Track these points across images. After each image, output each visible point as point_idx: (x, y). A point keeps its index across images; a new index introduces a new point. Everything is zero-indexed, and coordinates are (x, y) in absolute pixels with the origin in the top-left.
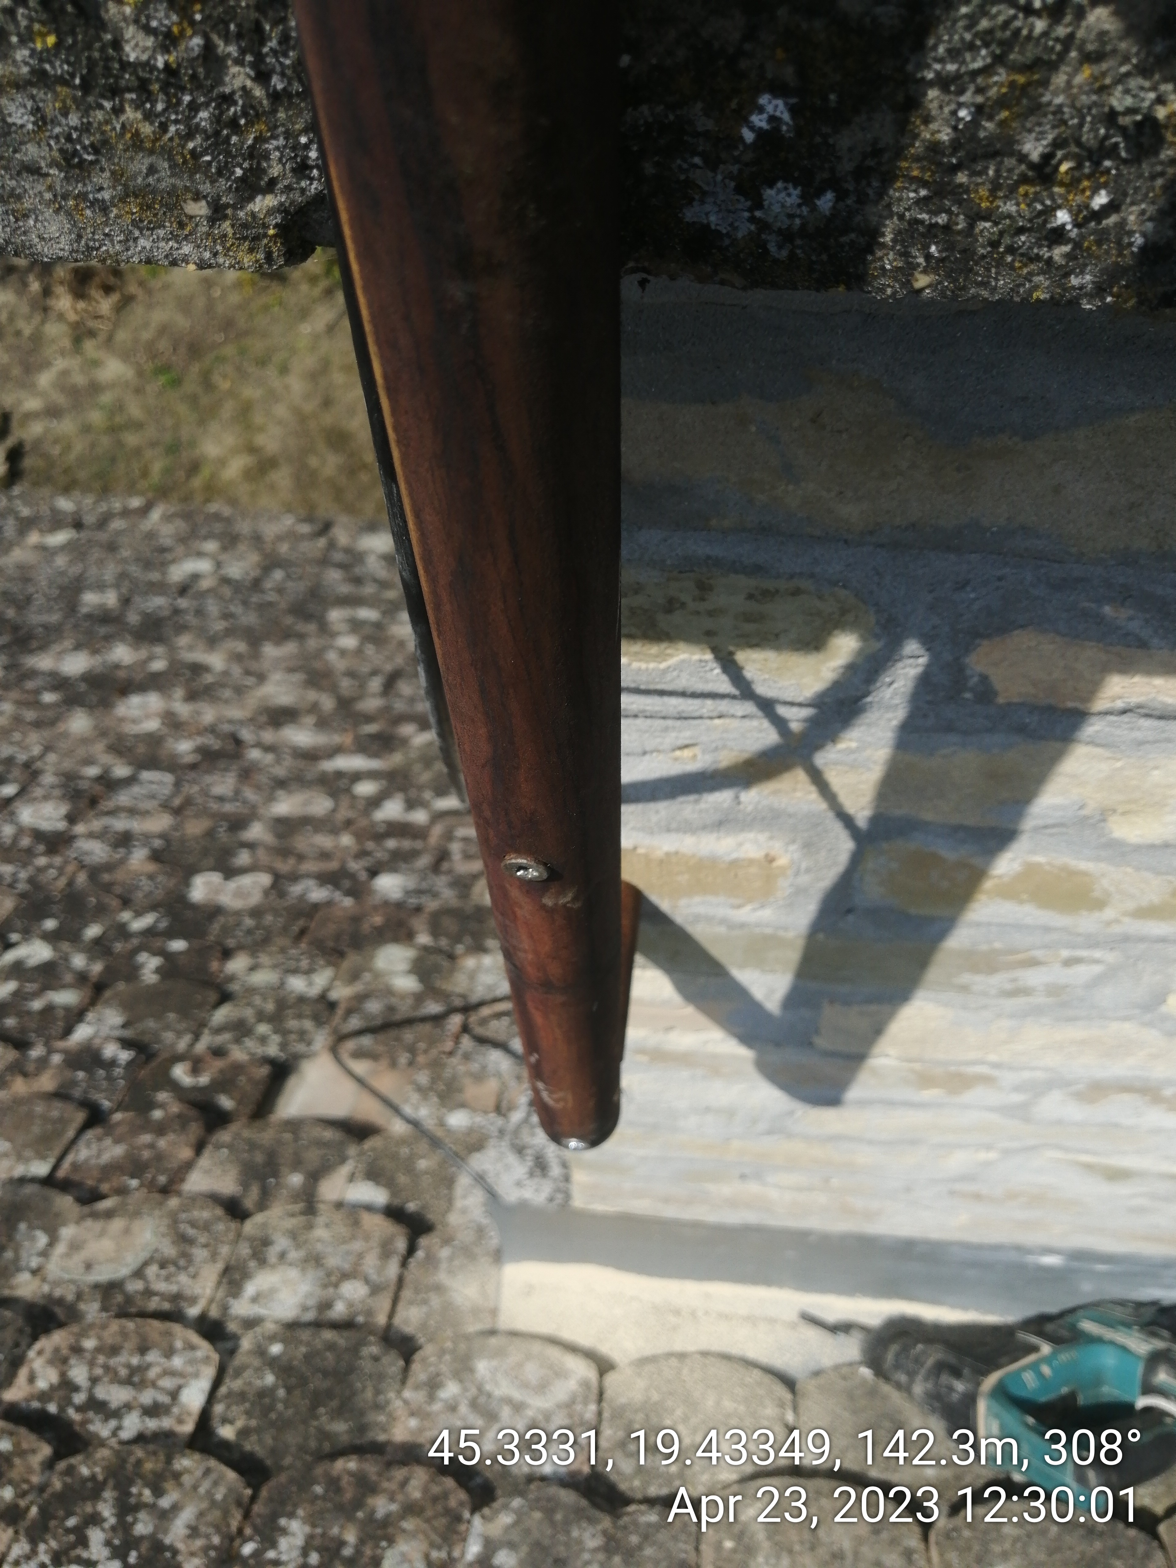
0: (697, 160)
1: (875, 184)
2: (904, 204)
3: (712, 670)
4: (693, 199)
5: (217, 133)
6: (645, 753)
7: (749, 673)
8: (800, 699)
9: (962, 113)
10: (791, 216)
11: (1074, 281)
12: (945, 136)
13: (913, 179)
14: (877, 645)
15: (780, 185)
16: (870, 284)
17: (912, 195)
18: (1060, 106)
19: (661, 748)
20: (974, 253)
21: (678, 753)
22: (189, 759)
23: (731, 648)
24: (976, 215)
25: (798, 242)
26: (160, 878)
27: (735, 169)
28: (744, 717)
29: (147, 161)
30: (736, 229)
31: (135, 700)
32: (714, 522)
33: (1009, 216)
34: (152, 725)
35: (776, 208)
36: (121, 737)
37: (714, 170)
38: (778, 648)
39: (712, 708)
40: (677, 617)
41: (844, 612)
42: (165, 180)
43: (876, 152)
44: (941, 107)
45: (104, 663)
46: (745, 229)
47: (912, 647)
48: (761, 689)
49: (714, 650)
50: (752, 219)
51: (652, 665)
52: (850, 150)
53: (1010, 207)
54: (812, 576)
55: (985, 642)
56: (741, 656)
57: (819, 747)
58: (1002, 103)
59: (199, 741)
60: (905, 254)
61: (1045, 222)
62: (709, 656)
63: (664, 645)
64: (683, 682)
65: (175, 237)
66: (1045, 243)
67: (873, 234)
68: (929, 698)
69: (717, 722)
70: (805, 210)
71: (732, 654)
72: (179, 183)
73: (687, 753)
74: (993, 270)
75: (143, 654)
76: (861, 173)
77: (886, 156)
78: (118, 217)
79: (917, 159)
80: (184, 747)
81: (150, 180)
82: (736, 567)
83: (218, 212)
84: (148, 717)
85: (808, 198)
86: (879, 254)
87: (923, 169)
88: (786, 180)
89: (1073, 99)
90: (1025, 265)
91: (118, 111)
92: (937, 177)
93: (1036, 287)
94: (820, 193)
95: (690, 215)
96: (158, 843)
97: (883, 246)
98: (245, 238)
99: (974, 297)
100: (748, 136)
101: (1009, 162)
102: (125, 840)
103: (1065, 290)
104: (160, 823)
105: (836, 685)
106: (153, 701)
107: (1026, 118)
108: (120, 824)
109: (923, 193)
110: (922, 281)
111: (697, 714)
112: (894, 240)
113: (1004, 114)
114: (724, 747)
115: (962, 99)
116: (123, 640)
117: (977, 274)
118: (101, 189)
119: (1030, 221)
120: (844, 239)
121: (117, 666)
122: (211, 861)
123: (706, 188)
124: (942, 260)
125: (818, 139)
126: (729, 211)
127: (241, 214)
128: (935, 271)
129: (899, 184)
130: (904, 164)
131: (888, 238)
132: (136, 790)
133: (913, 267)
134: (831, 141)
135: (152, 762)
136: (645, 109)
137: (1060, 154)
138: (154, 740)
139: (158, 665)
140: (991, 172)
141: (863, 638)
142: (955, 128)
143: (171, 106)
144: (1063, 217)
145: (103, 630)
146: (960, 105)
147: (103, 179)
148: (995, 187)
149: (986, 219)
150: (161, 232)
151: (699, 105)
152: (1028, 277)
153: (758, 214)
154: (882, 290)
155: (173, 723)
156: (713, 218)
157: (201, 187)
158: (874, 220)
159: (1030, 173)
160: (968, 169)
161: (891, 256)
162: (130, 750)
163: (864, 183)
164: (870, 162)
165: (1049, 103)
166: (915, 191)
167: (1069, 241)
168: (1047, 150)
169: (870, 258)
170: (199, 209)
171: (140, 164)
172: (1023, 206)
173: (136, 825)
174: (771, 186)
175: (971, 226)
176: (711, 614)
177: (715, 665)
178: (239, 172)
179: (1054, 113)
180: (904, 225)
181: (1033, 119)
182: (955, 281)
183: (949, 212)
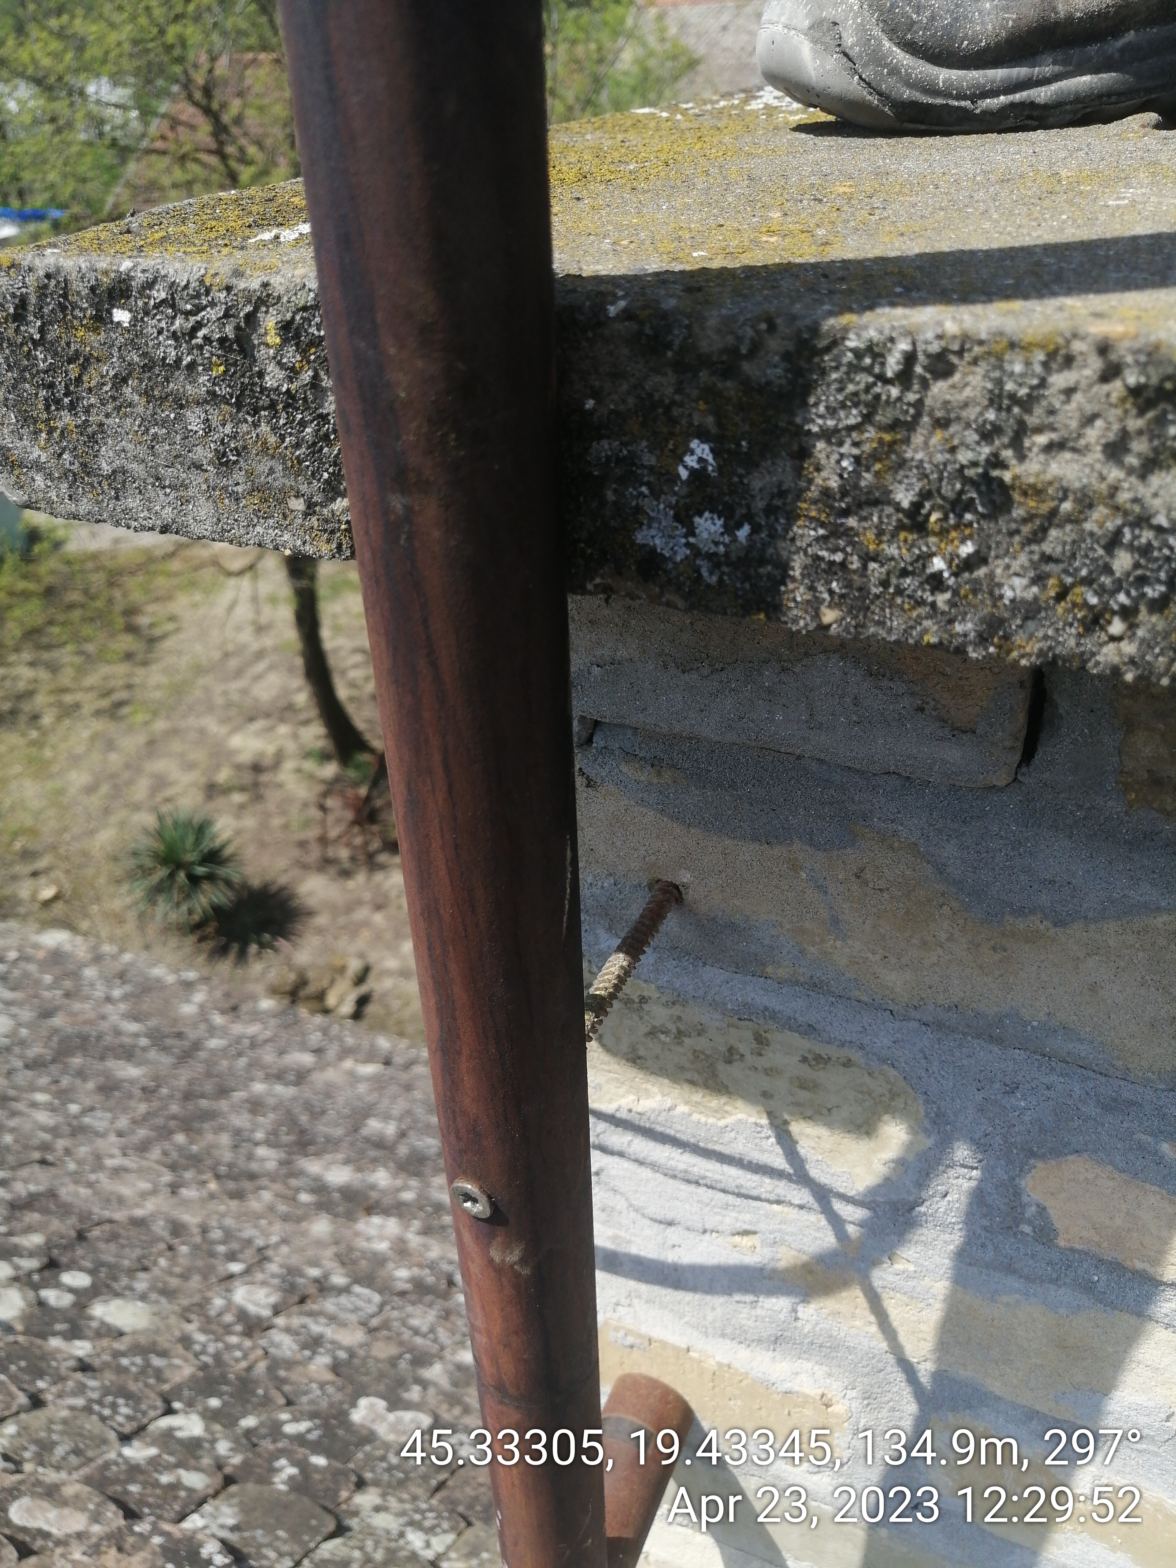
0: (644, 489)
1: (782, 521)
2: (807, 540)
3: (768, 1138)
4: (642, 524)
5: (314, 444)
6: (705, 1232)
7: (804, 1149)
8: (851, 1193)
9: (845, 463)
10: (716, 544)
11: (958, 628)
12: (834, 483)
13: (812, 519)
14: (929, 1142)
15: (707, 514)
16: (785, 615)
17: (812, 533)
18: (921, 461)
19: (720, 1228)
20: (869, 593)
21: (737, 1238)
22: (401, 1286)
23: (786, 1117)
24: (867, 558)
25: (726, 569)
26: (330, 1389)
27: (673, 500)
28: (801, 1207)
29: (270, 464)
30: (675, 553)
31: (376, 1220)
32: (769, 969)
33: (892, 559)
34: (382, 1246)
35: (705, 535)
36: (350, 1249)
37: (657, 499)
38: (829, 1125)
39: (769, 1188)
40: (736, 1070)
41: (893, 1096)
42: (280, 480)
43: (782, 494)
44: (828, 457)
45: (364, 1181)
46: (682, 553)
47: (962, 1152)
48: (814, 1172)
49: (770, 1114)
50: (688, 545)
51: (711, 1120)
52: (761, 490)
53: (892, 550)
54: (862, 1047)
55: (1040, 1164)
56: (797, 1128)
57: (876, 1263)
58: (875, 456)
59: (416, 1271)
60: (812, 588)
61: (924, 566)
62: (764, 1121)
63: (723, 1100)
64: (739, 1147)
65: (279, 526)
66: (927, 587)
67: (784, 567)
68: (985, 1222)
69: (775, 1207)
70: (727, 539)
71: (786, 1123)
72: (288, 484)
73: (746, 1241)
74: (887, 611)
75: (399, 1182)
76: (770, 510)
77: (790, 497)
78: (245, 507)
79: (815, 502)
80: (402, 1274)
81: (270, 479)
82: (790, 1024)
83: (311, 508)
84: (381, 1238)
85: (730, 529)
86: (791, 586)
87: (819, 511)
88: (711, 512)
89: (931, 455)
90: (913, 608)
91: (256, 425)
92: (832, 519)
93: (926, 631)
94: (739, 526)
95: (640, 537)
96: (342, 1355)
97: (793, 579)
98: (325, 531)
99: (873, 635)
100: (684, 474)
101: (889, 510)
102: (314, 1343)
103: (951, 636)
104: (352, 1337)
105: (887, 1182)
106: (392, 1226)
107: (896, 472)
108: (316, 1328)
109: (821, 532)
110: (829, 616)
111: (754, 1193)
112: (802, 575)
113: (878, 466)
114: (783, 1242)
115: (843, 450)
116: (386, 1167)
117: (873, 613)
118: (238, 484)
119: (912, 564)
120: (762, 570)
121: (373, 1187)
122: (382, 1387)
123: (652, 514)
124: (842, 596)
125: (736, 479)
126: (670, 537)
127: (325, 511)
128: (838, 606)
129: (800, 523)
130: (804, 505)
131: (797, 573)
132: (343, 1299)
133: (820, 601)
134: (745, 481)
135: (368, 1280)
136: (605, 443)
137: (928, 505)
138: (379, 1260)
139: (408, 1196)
140: (875, 519)
141: (912, 1131)
142: (841, 476)
143: (290, 422)
144: (938, 564)
145: (373, 1153)
146: (842, 456)
147: (239, 476)
148: (880, 533)
149: (874, 560)
150: (271, 522)
151: (644, 443)
152: (918, 621)
153: (692, 540)
154: (795, 621)
155: (401, 1250)
156: (658, 541)
157: (301, 487)
158: (784, 554)
159: (905, 521)
160: (856, 514)
161: (802, 589)
162: (354, 1262)
163: (772, 518)
164: (778, 502)
165: (912, 459)
166: (815, 529)
167: (948, 588)
168: (915, 499)
169: (783, 588)
170: (298, 505)
171: (263, 467)
172: (904, 551)
173: (329, 1332)
174: (701, 515)
175: (865, 567)
176: (769, 1072)
177: (770, 1133)
178: (326, 475)
179: (917, 467)
180: (809, 561)
181: (901, 473)
182: (855, 617)
183: (843, 550)
